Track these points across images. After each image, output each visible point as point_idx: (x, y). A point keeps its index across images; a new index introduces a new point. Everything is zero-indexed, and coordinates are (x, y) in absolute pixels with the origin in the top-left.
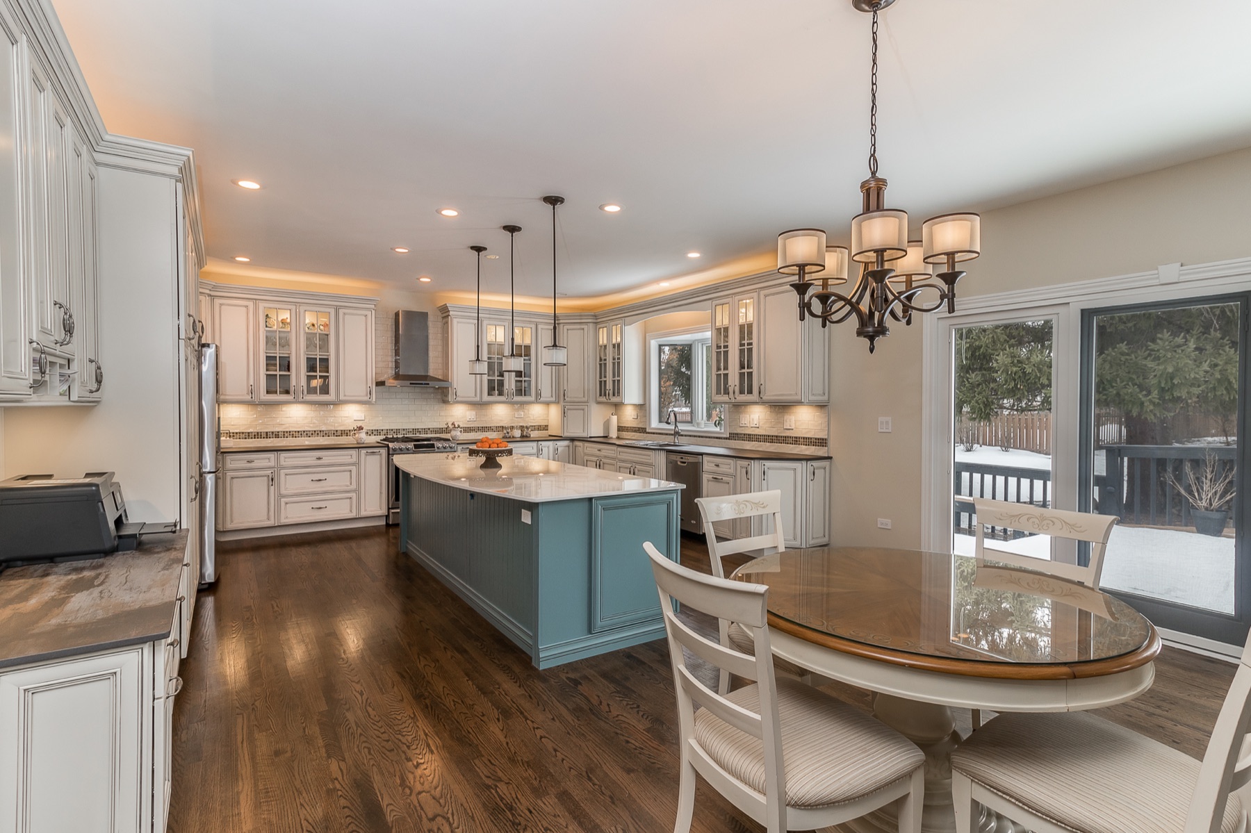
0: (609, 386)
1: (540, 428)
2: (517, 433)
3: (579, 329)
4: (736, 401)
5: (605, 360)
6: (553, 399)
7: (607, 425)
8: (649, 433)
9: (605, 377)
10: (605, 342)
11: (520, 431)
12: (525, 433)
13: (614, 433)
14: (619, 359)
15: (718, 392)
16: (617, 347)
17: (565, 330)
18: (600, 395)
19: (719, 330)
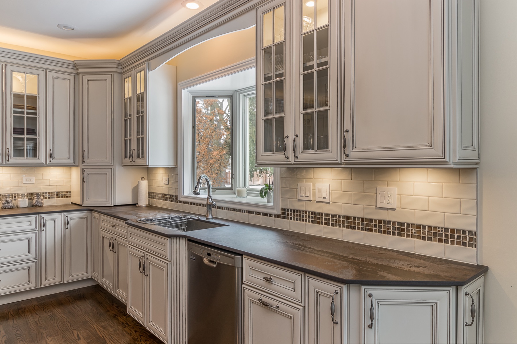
0: (134, 146)
1: (58, 195)
2: (24, 203)
3: (101, 80)
4: (297, 161)
5: (130, 115)
6: (71, 161)
7: (136, 191)
8: (181, 202)
9: (130, 135)
10: (130, 95)
11: (27, 200)
12: (34, 202)
13: (143, 201)
14: (143, 112)
15: (267, 149)
16: (142, 98)
17: (85, 81)
18: (126, 157)
19: (267, 51)
